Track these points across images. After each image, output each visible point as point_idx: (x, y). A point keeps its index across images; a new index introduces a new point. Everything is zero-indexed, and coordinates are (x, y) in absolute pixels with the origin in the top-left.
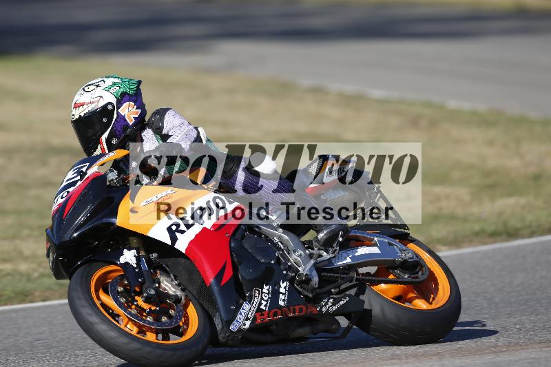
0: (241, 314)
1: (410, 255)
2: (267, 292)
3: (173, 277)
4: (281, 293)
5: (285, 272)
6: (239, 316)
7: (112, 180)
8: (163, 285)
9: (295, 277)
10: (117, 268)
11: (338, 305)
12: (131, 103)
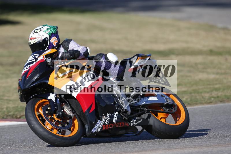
0: (97, 125)
1: (170, 101)
2: (109, 116)
3: (69, 107)
4: (114, 117)
5: (117, 108)
6: (96, 126)
7: (49, 62)
8: (65, 110)
9: (121, 110)
10: (46, 100)
11: (138, 123)
12: (55, 37)
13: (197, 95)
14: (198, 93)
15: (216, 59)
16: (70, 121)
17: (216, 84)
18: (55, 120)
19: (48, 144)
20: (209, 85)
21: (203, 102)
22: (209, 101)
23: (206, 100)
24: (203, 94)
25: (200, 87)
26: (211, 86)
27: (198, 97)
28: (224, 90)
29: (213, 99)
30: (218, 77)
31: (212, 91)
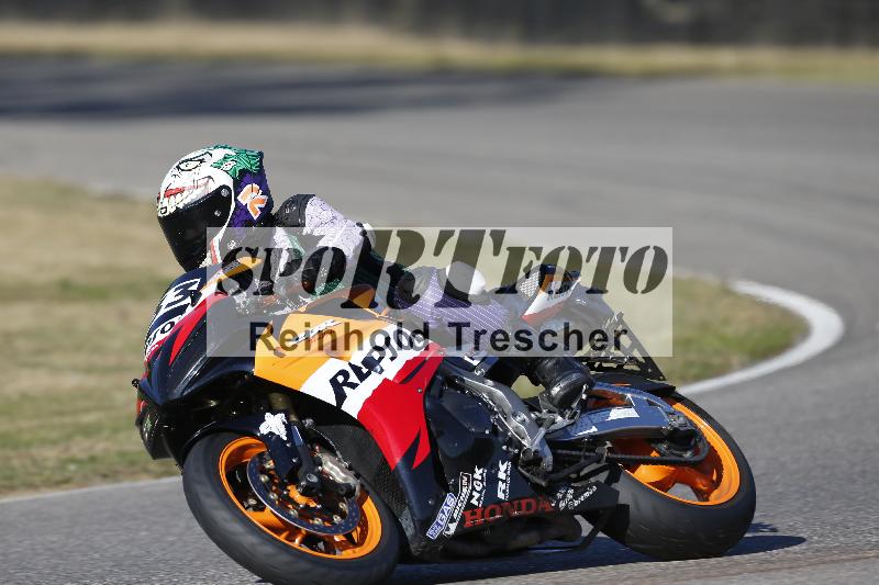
0: (443, 512)
1: (681, 420)
2: (480, 478)
3: (340, 456)
4: (500, 479)
5: (504, 448)
6: (440, 515)
8: (327, 469)
9: (518, 455)
10: (256, 441)
11: (581, 499)
12: (256, 186)
13: (10, 453)
14: (16, 446)
15: (84, 315)
16: (350, 505)
17: (87, 411)
18: (296, 504)
20: (61, 413)
21: (37, 479)
22: (58, 477)
23: (47, 473)
24: (34, 451)
25: (24, 424)
26: (68, 420)
27: (16, 463)
28: (116, 430)
29: (72, 467)
30: (91, 382)
31: (69, 437)
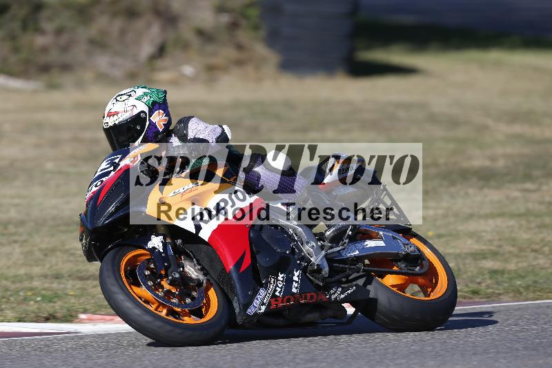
0: (257, 299)
1: (412, 249)
2: (282, 279)
3: (195, 262)
4: (294, 281)
5: (298, 262)
6: (255, 301)
8: (186, 269)
9: (307, 266)
10: (145, 252)
11: (346, 294)
12: (161, 111)
16: (199, 292)
19: (150, 340)
